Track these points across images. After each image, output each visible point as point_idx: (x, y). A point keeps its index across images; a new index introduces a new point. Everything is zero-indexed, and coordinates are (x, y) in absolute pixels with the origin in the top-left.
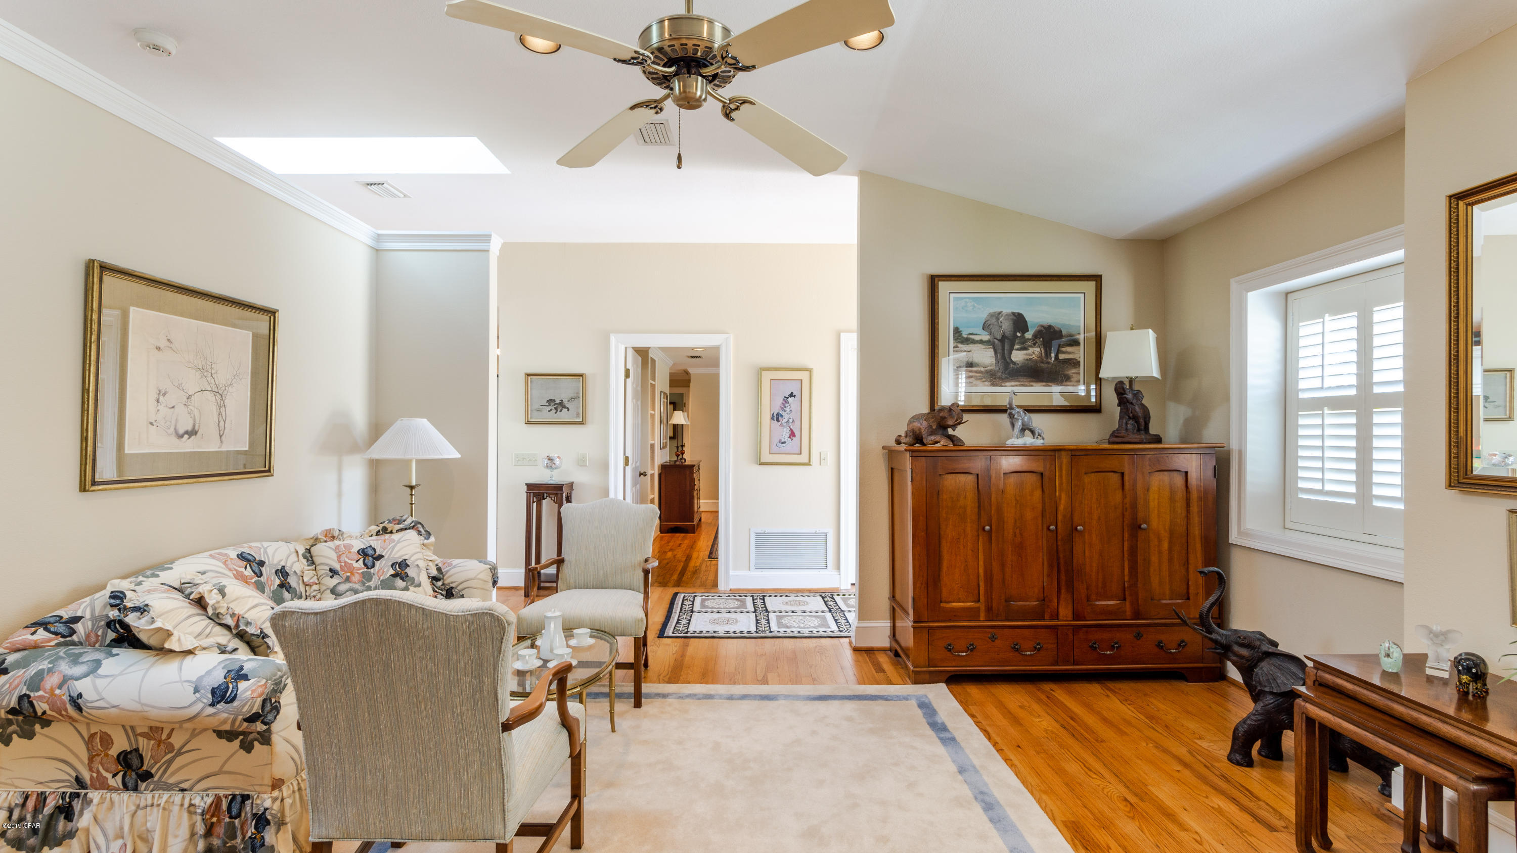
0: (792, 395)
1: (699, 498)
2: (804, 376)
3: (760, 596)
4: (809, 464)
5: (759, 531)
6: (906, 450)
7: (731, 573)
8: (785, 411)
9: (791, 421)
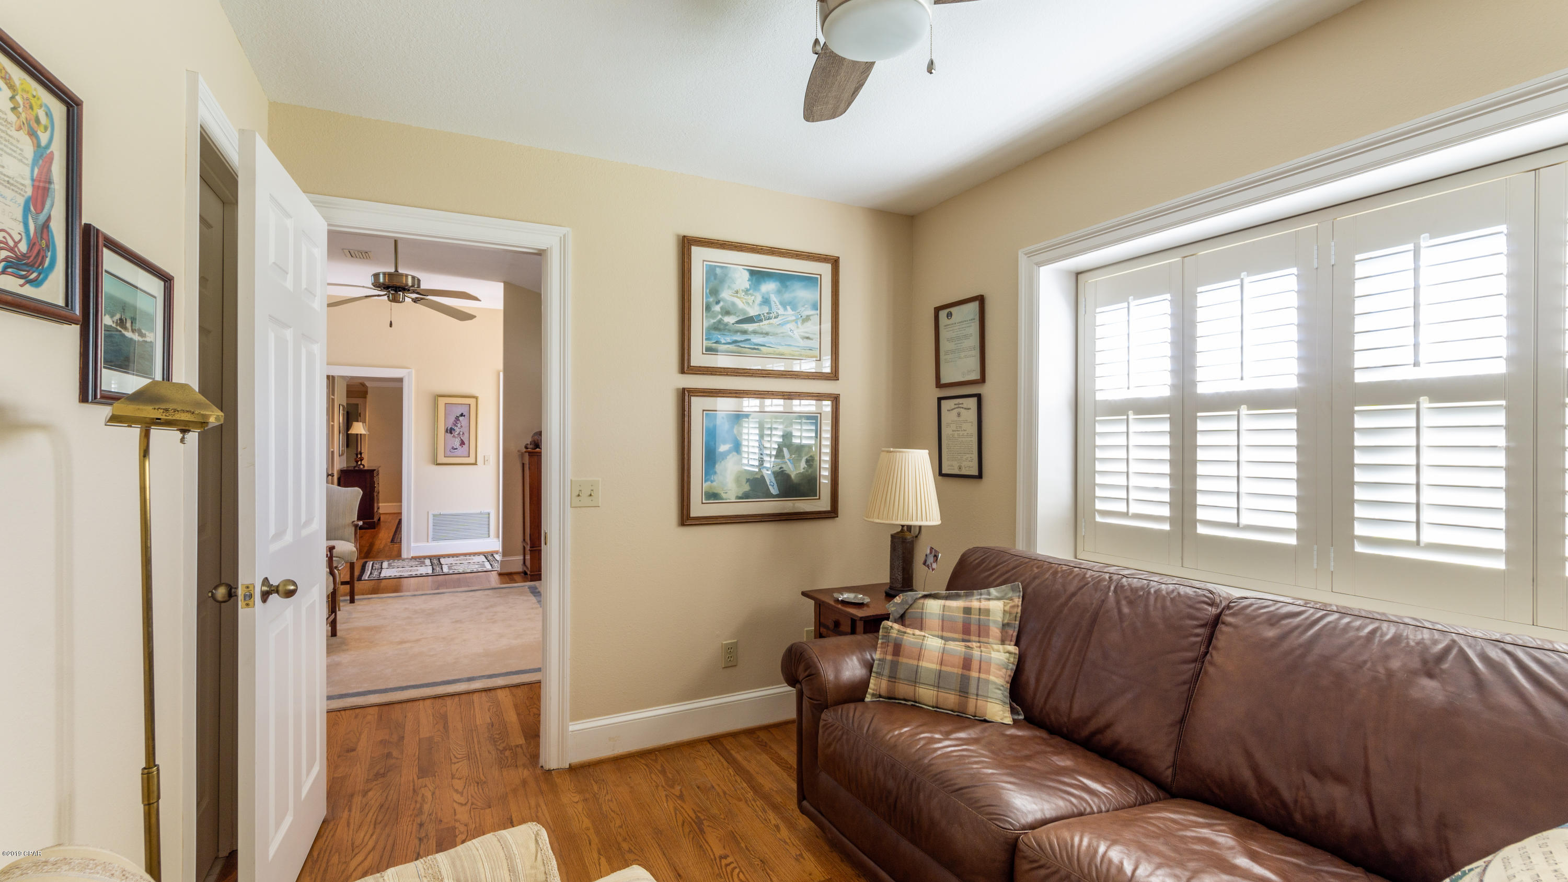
0: (462, 415)
1: (378, 503)
2: (472, 402)
3: (436, 560)
4: (475, 464)
5: (436, 513)
6: (525, 452)
7: (412, 544)
8: (457, 426)
9: (461, 433)
